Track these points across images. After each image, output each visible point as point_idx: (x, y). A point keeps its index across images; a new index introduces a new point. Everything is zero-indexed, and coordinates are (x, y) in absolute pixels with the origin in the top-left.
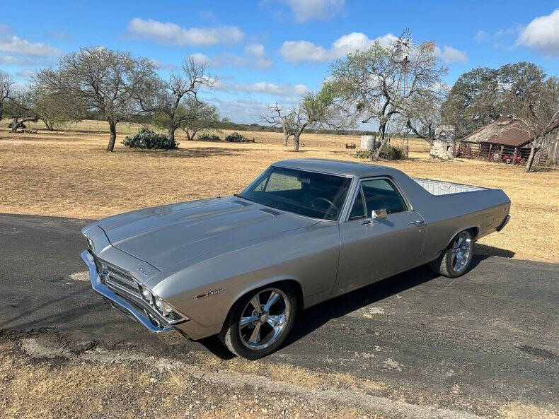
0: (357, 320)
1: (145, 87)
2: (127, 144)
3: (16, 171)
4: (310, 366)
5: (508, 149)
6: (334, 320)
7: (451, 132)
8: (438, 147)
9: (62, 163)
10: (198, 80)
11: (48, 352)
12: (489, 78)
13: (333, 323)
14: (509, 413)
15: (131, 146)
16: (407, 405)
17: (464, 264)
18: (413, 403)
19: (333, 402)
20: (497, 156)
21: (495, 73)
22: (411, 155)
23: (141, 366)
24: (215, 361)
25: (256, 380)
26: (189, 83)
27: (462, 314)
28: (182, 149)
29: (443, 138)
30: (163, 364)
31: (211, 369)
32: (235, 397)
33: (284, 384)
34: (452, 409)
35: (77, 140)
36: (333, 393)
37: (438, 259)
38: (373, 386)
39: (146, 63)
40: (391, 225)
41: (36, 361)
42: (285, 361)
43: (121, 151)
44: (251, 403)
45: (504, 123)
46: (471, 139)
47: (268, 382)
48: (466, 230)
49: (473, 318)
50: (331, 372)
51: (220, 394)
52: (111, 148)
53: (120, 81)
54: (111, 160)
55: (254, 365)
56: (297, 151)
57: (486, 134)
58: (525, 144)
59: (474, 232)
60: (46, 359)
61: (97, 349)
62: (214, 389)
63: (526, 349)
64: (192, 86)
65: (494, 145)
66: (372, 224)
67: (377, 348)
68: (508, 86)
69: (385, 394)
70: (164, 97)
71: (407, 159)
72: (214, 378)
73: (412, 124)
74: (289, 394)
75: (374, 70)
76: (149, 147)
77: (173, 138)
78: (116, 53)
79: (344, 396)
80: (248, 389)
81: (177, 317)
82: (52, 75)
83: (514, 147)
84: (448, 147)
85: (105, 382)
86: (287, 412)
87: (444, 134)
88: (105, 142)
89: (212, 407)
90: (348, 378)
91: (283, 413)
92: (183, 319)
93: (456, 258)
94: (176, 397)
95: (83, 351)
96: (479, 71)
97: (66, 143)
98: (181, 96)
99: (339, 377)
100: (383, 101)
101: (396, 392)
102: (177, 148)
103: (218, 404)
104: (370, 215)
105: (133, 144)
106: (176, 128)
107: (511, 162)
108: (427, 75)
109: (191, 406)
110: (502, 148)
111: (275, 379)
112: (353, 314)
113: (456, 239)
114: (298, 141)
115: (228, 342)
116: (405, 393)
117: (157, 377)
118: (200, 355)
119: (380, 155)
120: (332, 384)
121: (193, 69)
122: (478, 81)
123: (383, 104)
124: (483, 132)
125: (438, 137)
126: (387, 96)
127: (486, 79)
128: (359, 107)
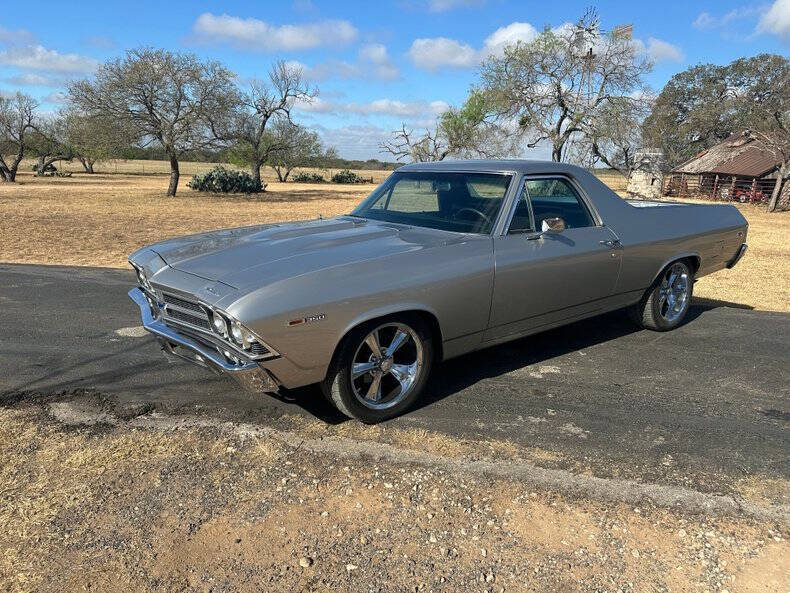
0: (520, 381)
1: (218, 104)
2: (195, 187)
3: (43, 221)
4: (453, 432)
5: (744, 181)
6: (488, 380)
7: (657, 157)
8: (639, 181)
9: (106, 210)
10: (290, 92)
11: (86, 418)
12: (714, 79)
13: (485, 384)
14: (748, 489)
15: (201, 190)
16: (595, 479)
17: (680, 310)
18: (604, 477)
19: (487, 475)
20: (726, 192)
21: (723, 72)
23: (216, 433)
24: (318, 425)
25: (376, 449)
26: (279, 98)
27: (676, 374)
28: (271, 193)
29: (645, 167)
30: (244, 431)
31: (313, 435)
32: (346, 469)
33: (416, 453)
34: (661, 484)
35: (127, 184)
36: (486, 464)
37: (641, 302)
38: (545, 456)
39: (217, 68)
40: (570, 243)
41: (69, 428)
42: (417, 426)
43: (186, 195)
44: (369, 477)
45: (736, 144)
46: (687, 168)
47: (394, 452)
48: (682, 260)
49: (692, 378)
50: (484, 439)
51: (326, 466)
52: (173, 192)
53: (183, 96)
54: (172, 207)
55: (373, 430)
57: (709, 160)
58: (767, 173)
59: (693, 265)
60: (83, 425)
61: (154, 415)
62: (317, 460)
63: (772, 413)
64: (284, 101)
65: (721, 175)
66: (542, 240)
67: (550, 412)
68: (742, 91)
69: (563, 466)
70: (244, 119)
72: (317, 446)
73: (600, 150)
74: (423, 465)
75: (543, 68)
76: (226, 190)
77: (258, 178)
78: (175, 56)
79: (502, 467)
80: (365, 459)
81: (263, 350)
82: (89, 90)
83: (751, 178)
84: (653, 180)
85: (165, 452)
86: (420, 487)
87: (647, 161)
88: (165, 185)
89: (314, 481)
90: (509, 446)
91: (415, 488)
92: (269, 355)
93: (666, 304)
94: (264, 470)
95: (134, 416)
96: (699, 70)
97: (110, 188)
98: (268, 117)
99: (494, 445)
100: (558, 112)
101: (578, 464)
102: (264, 191)
103: (323, 478)
104: (539, 228)
105: (203, 186)
106: (262, 163)
107: (746, 201)
108: (621, 74)
109: (284, 481)
110: (734, 179)
111: (403, 446)
112: (515, 374)
113: (666, 273)
115: (337, 396)
116: (592, 464)
117: (237, 446)
118: (298, 418)
120: (485, 452)
121: (284, 77)
122: (698, 85)
123: (557, 118)
124: (705, 157)
125: (638, 165)
126: (563, 106)
127: (707, 81)
128: (523, 122)
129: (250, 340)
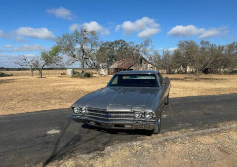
8: (103, 71)
12: (111, 45)
18: (203, 130)
19: (188, 136)
21: (113, 43)
22: (94, 75)
29: (103, 68)
33: (173, 136)
36: (185, 134)
38: (191, 130)
45: (121, 61)
46: (111, 67)
47: (169, 137)
50: (179, 130)
56: (41, 77)
57: (115, 65)
58: (129, 68)
61: (108, 147)
65: (119, 69)
67: (180, 122)
68: (117, 48)
74: (177, 138)
80: (166, 140)
83: (126, 69)
84: (106, 71)
90: (184, 130)
96: (107, 43)
100: (82, 53)
101: (197, 129)
110: (122, 69)
114: (41, 73)
118: (142, 137)
119: (84, 76)
122: (108, 46)
123: (82, 55)
125: (101, 67)
126: (84, 52)
127: (110, 45)
128: (74, 56)
129: (154, 117)
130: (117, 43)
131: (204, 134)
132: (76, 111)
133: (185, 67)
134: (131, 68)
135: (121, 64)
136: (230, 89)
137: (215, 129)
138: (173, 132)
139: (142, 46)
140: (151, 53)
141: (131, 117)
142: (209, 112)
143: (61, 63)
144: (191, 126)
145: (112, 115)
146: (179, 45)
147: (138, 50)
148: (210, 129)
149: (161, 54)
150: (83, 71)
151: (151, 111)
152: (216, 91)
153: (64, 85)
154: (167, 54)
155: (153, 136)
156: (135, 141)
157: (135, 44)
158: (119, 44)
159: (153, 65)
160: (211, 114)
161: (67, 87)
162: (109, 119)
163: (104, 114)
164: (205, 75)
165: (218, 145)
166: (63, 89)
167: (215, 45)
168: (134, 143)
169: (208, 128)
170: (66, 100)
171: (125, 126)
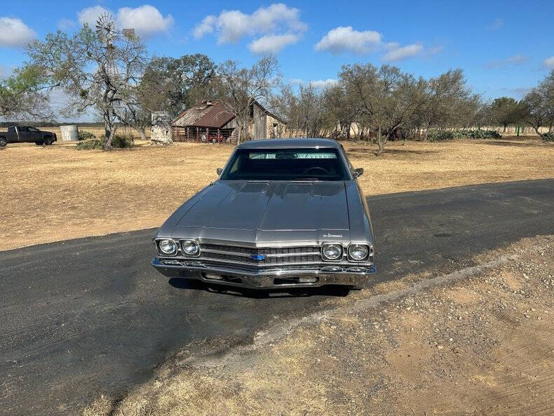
5: (213, 130)
7: (165, 117)
8: (158, 133)
18: (449, 274)
19: (424, 289)
20: (204, 137)
21: (178, 62)
22: (137, 142)
29: (159, 123)
32: (385, 311)
33: (394, 293)
36: (418, 286)
38: (426, 274)
45: (201, 108)
46: (177, 123)
50: (401, 277)
57: (188, 118)
58: (224, 125)
61: (259, 334)
65: (199, 127)
68: (190, 75)
69: (435, 275)
71: (134, 146)
74: (403, 296)
79: (423, 285)
80: (384, 304)
83: (217, 128)
84: (167, 132)
87: (160, 119)
90: (412, 276)
95: (251, 340)
96: (164, 60)
99: (408, 278)
101: (436, 272)
107: (217, 141)
110: (207, 129)
116: (440, 271)
119: (112, 144)
120: (410, 282)
122: (164, 69)
123: (104, 91)
124: (186, 116)
125: (155, 122)
126: (108, 83)
127: (171, 68)
128: (84, 94)
129: (371, 255)
130: (189, 61)
131: (453, 283)
132: (168, 248)
133: (346, 124)
134: (229, 126)
135: (202, 114)
136: (453, 175)
137: (470, 270)
138: (391, 283)
139: (254, 72)
140: (276, 92)
141: (313, 258)
142: (443, 230)
143: (45, 113)
144: (422, 266)
145: (269, 255)
146: (342, 75)
147: (245, 83)
148: (462, 271)
149: (296, 93)
150: (108, 134)
151: (364, 242)
152: (427, 179)
153: (65, 171)
154: (310, 95)
155: (352, 294)
156: (317, 311)
157: (239, 68)
158: (194, 64)
159: (280, 120)
160: (448, 235)
161: (77, 177)
162: (261, 265)
163: (249, 255)
164: (390, 143)
165: (490, 306)
166: (66, 180)
167: (411, 76)
168: (317, 317)
169: (458, 268)
170: (86, 212)
171: (301, 280)
